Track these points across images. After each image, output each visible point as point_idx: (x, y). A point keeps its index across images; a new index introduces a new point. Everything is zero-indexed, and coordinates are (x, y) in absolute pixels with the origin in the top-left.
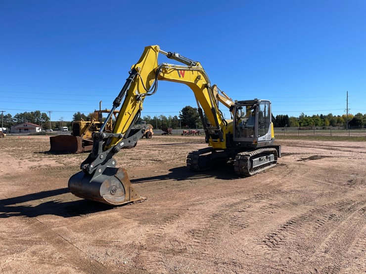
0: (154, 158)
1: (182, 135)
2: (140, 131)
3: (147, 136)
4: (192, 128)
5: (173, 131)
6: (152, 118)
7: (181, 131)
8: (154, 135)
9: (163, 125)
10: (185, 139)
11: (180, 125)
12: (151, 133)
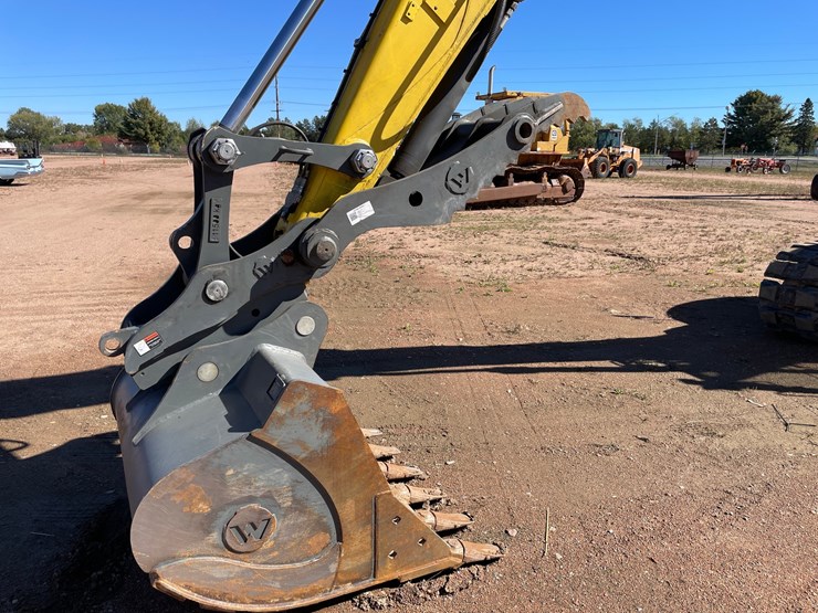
0: (626, 247)
1: (728, 170)
2: (500, 134)
3: (624, 170)
4: (760, 151)
5: (702, 160)
6: (646, 125)
7: (725, 159)
8: (642, 168)
9: (673, 142)
10: (739, 183)
11: (724, 143)
12: (635, 163)
